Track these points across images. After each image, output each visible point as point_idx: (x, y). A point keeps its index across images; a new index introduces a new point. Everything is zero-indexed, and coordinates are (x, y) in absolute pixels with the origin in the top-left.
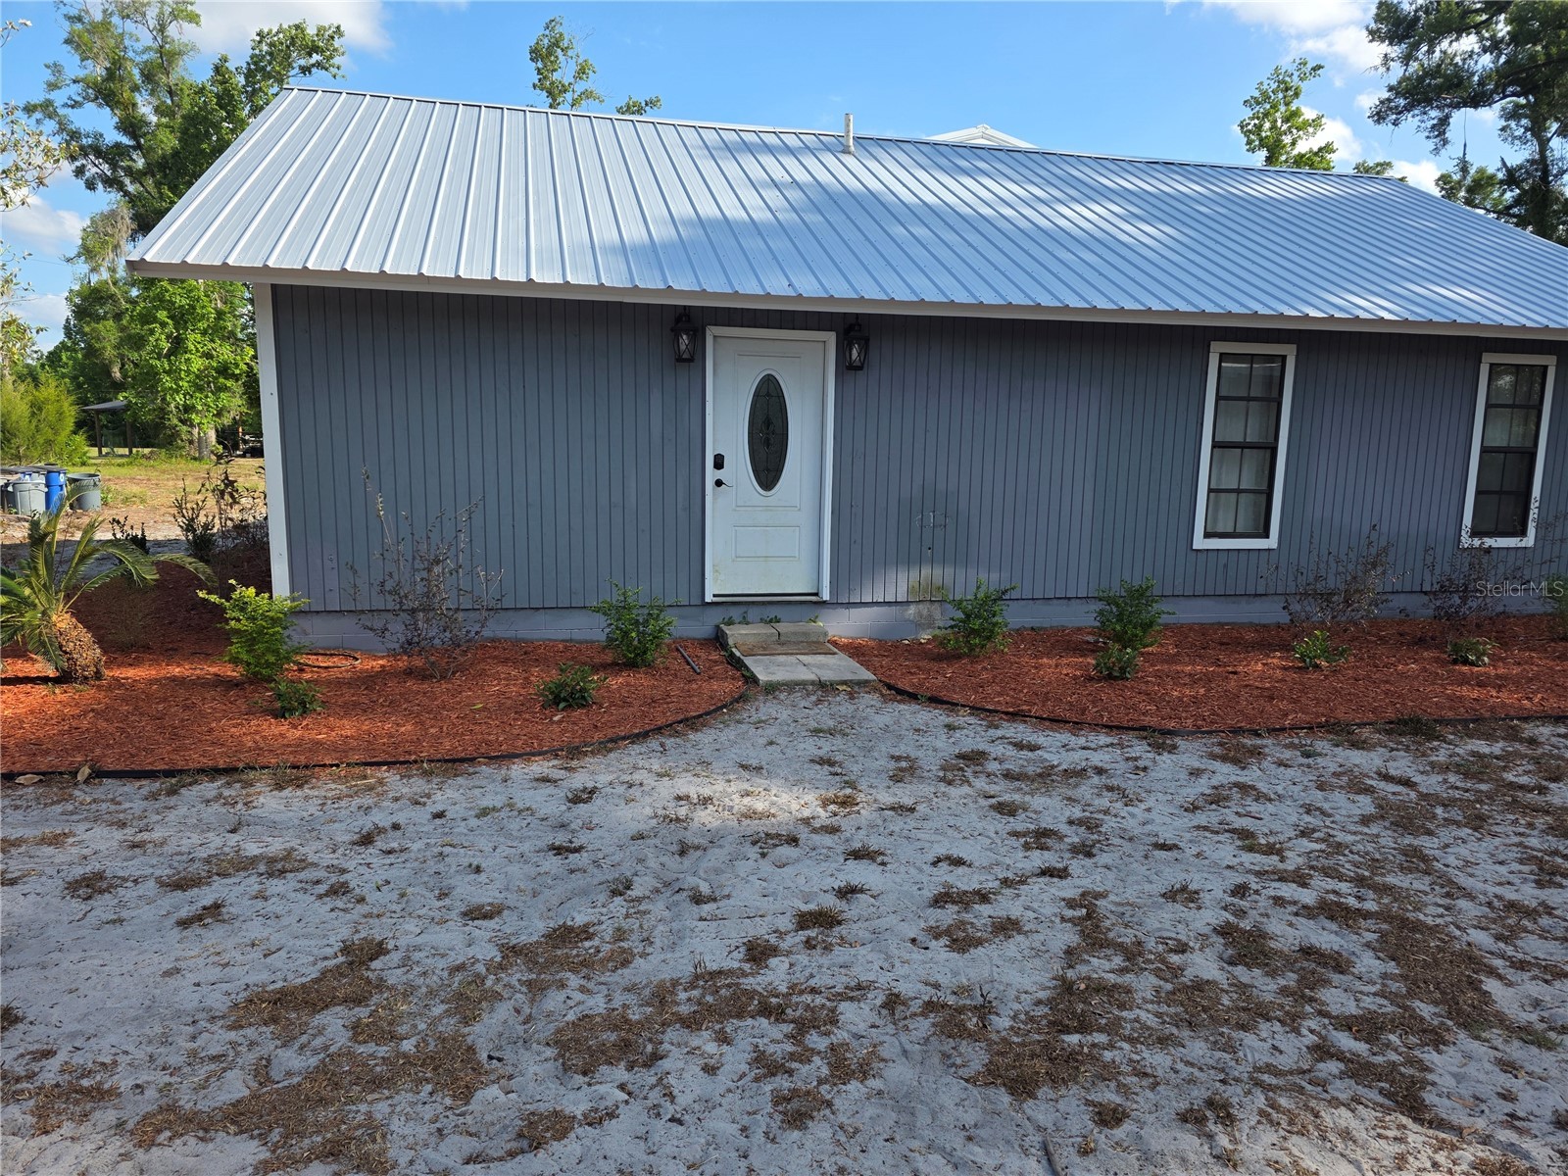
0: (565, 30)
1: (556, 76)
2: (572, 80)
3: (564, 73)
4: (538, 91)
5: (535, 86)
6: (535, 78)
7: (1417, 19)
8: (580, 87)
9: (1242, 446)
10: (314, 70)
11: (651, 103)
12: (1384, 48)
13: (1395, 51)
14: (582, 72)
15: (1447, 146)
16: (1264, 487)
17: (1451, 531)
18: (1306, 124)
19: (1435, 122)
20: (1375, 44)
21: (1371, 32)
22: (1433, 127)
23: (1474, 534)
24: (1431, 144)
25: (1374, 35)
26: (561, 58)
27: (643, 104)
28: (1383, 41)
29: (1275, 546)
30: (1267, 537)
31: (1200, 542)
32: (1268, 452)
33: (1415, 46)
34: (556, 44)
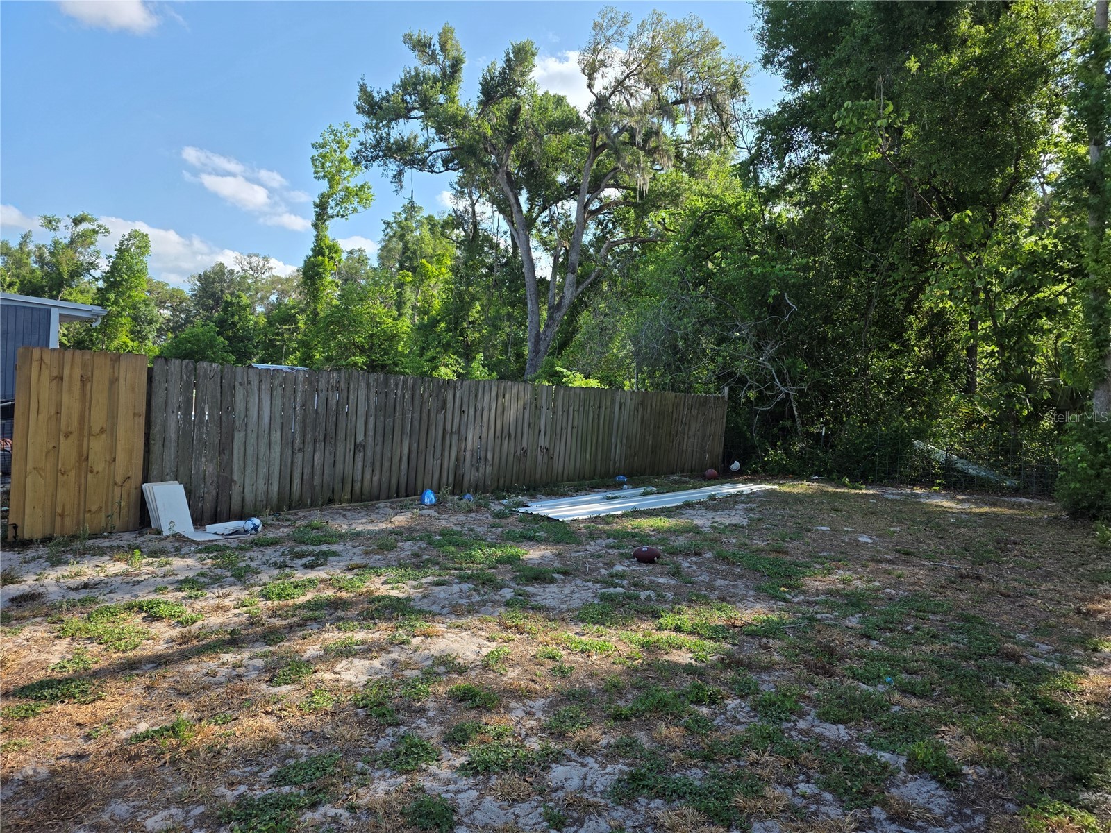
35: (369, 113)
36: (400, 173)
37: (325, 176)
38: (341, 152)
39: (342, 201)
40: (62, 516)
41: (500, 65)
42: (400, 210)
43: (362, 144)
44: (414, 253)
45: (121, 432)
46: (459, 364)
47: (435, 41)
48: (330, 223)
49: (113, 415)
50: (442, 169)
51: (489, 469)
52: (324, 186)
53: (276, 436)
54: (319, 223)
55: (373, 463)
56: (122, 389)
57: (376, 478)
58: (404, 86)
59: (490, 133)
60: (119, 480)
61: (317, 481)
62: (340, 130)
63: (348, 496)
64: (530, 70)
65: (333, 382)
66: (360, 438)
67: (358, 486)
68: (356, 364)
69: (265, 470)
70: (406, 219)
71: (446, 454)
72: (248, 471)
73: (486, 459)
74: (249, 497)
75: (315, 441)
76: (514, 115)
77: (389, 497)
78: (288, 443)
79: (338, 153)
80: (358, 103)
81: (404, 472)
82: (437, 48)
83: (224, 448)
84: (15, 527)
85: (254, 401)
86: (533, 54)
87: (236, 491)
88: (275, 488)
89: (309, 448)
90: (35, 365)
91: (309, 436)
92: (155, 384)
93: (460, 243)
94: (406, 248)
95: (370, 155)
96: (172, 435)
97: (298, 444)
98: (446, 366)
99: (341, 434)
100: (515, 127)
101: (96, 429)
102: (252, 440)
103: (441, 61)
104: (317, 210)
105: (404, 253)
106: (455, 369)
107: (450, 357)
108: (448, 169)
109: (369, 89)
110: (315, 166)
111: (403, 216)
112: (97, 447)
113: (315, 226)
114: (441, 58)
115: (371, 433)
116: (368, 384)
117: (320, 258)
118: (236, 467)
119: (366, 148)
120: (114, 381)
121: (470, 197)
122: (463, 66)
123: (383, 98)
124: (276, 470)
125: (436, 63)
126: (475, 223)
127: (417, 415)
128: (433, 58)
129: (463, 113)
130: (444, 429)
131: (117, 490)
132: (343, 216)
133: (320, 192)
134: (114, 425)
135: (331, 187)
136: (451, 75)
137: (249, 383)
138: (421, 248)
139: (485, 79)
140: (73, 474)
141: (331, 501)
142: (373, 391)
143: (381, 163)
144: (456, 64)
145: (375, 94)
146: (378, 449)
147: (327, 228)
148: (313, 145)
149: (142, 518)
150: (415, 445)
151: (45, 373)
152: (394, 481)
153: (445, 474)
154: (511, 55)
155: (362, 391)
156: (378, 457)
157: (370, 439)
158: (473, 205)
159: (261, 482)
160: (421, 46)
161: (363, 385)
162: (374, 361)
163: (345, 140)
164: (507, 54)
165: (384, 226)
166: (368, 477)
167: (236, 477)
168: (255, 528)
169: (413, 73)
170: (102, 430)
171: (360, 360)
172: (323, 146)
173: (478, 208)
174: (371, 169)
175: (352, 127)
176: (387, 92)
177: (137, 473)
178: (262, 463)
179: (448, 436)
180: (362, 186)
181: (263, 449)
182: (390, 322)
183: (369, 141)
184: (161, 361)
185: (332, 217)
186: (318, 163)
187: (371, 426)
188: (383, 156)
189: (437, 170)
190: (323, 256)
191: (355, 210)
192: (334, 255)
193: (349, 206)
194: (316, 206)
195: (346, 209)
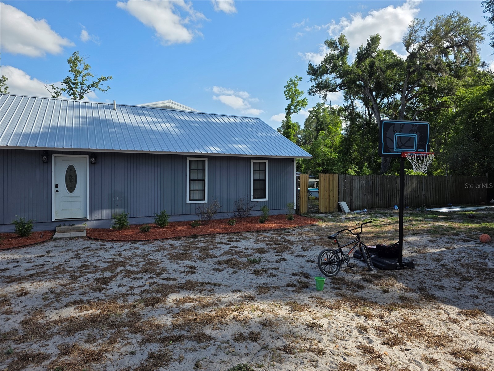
0: (80, 55)
1: (77, 69)
2: (83, 70)
3: (80, 67)
4: (71, 73)
5: (69, 71)
6: (70, 69)
7: (317, 70)
8: (85, 72)
9: (197, 180)
11: (109, 78)
12: (310, 76)
13: (313, 77)
14: (86, 68)
15: (327, 102)
16: (203, 189)
17: (249, 198)
18: (300, 93)
20: (309, 75)
21: (308, 72)
22: (323, 97)
23: (254, 198)
25: (309, 73)
26: (78, 63)
27: (106, 78)
28: (311, 75)
29: (207, 202)
30: (205, 200)
31: (188, 202)
32: (203, 181)
33: (317, 77)
34: (77, 59)
36: (325, 95)
37: (290, 98)
38: (295, 87)
39: (296, 106)
40: (327, 208)
41: (365, 45)
42: (315, 106)
43: (312, 87)
44: (322, 122)
45: (334, 191)
47: (337, 41)
48: (292, 115)
49: (333, 187)
50: (339, 90)
51: (409, 200)
52: (289, 101)
53: (361, 191)
54: (288, 116)
55: (380, 198)
57: (381, 202)
58: (326, 61)
59: (361, 73)
60: (335, 201)
61: (369, 203)
64: (378, 45)
65: (371, 178)
66: (377, 192)
67: (377, 204)
69: (359, 200)
70: (318, 109)
71: (397, 196)
72: (356, 200)
73: (408, 198)
74: (356, 206)
76: (372, 65)
77: (384, 208)
78: (363, 193)
79: (294, 88)
80: (308, 70)
81: (387, 201)
82: (338, 43)
83: (351, 194)
84: (320, 210)
85: (356, 183)
86: (380, 39)
87: (354, 204)
88: (361, 204)
89: (367, 194)
91: (367, 191)
92: (339, 180)
94: (318, 120)
95: (315, 90)
96: (342, 191)
99: (373, 191)
100: (373, 70)
102: (356, 191)
103: (339, 49)
104: (287, 111)
105: (318, 123)
106: (354, 170)
107: (353, 165)
108: (341, 89)
109: (312, 65)
110: (286, 95)
111: (317, 108)
112: (331, 193)
113: (286, 117)
114: (339, 47)
115: (380, 190)
116: (379, 178)
117: (289, 130)
118: (354, 199)
119: (313, 88)
120: (333, 180)
121: (350, 98)
122: (348, 49)
123: (317, 67)
124: (361, 200)
125: (338, 49)
126: (353, 109)
127: (390, 185)
128: (336, 48)
129: (351, 69)
131: (335, 203)
132: (296, 112)
133: (287, 104)
135: (292, 101)
136: (344, 53)
137: (355, 179)
138: (325, 120)
139: (358, 52)
140: (328, 199)
141: (372, 208)
142: (380, 179)
143: (319, 93)
144: (346, 48)
145: (315, 67)
146: (382, 195)
147: (290, 117)
148: (285, 87)
149: (341, 209)
150: (390, 193)
151: (323, 178)
153: (397, 202)
154: (370, 41)
155: (378, 180)
156: (382, 197)
157: (380, 192)
158: (352, 102)
159: (358, 202)
160: (331, 44)
161: (378, 178)
163: (296, 82)
164: (368, 41)
165: (309, 113)
166: (379, 202)
167: (354, 201)
168: (366, 211)
169: (329, 55)
170: (332, 190)
172: (288, 86)
173: (354, 103)
174: (315, 96)
175: (299, 77)
176: (319, 65)
177: (337, 200)
178: (358, 198)
180: (304, 99)
181: (358, 195)
182: (329, 153)
183: (315, 85)
184: (340, 175)
185: (292, 113)
186: (286, 93)
187: (380, 189)
188: (320, 90)
189: (337, 91)
190: (291, 129)
191: (300, 109)
192: (294, 128)
193: (298, 108)
194: (286, 109)
195: (297, 109)
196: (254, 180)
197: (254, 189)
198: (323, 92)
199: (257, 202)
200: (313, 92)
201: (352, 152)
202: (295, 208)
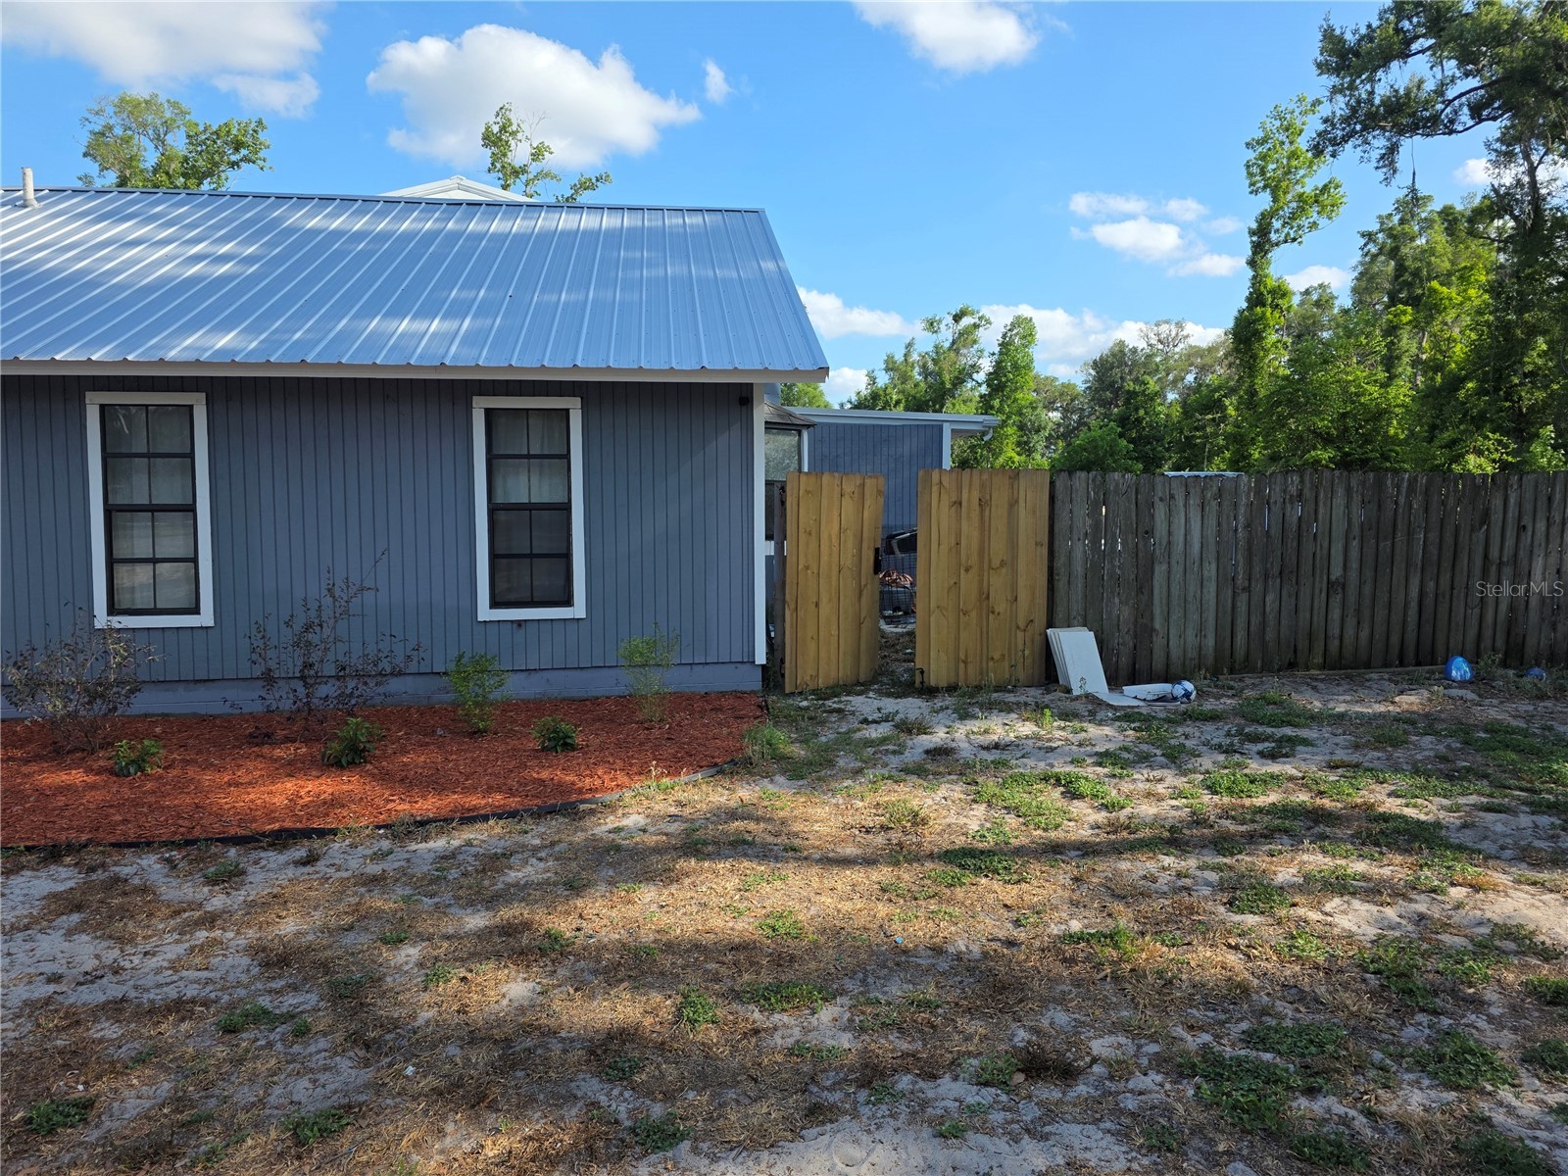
0: (514, 115)
1: (509, 159)
2: (527, 162)
3: (518, 155)
4: (496, 174)
5: (488, 170)
6: (489, 162)
10: (242, 164)
11: (602, 179)
12: (1328, 80)
13: (1341, 81)
14: (537, 154)
16: (187, 553)
17: (463, 603)
19: (1383, 151)
20: (1325, 76)
21: (1319, 66)
22: (1382, 157)
23: (495, 605)
24: (1380, 175)
25: (1323, 68)
26: (512, 142)
27: (594, 181)
28: (1331, 73)
29: (211, 623)
30: (198, 613)
32: (185, 514)
33: (1357, 76)
35: (1337, 71)
36: (1393, 149)
37: (1265, 187)
38: (1291, 143)
39: (1293, 217)
40: (965, 662)
42: (1390, 209)
43: (1326, 121)
44: (1416, 273)
45: (1022, 566)
46: (1506, 446)
48: (1275, 255)
49: (1013, 546)
50: (1471, 123)
52: (1264, 201)
53: (1211, 570)
54: (1258, 258)
55: (1358, 611)
56: (1022, 513)
57: (1364, 634)
60: (1022, 623)
61: (1270, 635)
62: (1290, 108)
63: (1319, 660)
65: (1293, 490)
66: (1337, 572)
67: (1334, 644)
68: (1317, 462)
69: (1196, 617)
70: (1402, 221)
72: (1174, 617)
74: (1176, 652)
75: (1266, 577)
77: (1386, 665)
78: (1225, 579)
79: (1286, 146)
80: (1320, 58)
81: (1412, 627)
83: (1143, 585)
84: (922, 672)
85: (1179, 521)
87: (1158, 642)
88: (1210, 642)
89: (1257, 587)
90: (935, 489)
91: (1257, 569)
92: (1058, 504)
93: (1506, 241)
94: (1401, 268)
95: (1339, 133)
96: (1078, 568)
97: (1240, 581)
98: (1479, 453)
99: (1306, 567)
101: (996, 563)
102: (1178, 575)
104: (1255, 239)
105: (1397, 277)
107: (1487, 438)
108: (1481, 121)
109: (1338, 32)
110: (1251, 175)
111: (1396, 219)
112: (997, 582)
113: (1252, 263)
115: (1354, 565)
116: (1349, 490)
117: (1258, 309)
118: (1157, 611)
119: (1333, 125)
120: (1013, 503)
121: (1527, 157)
123: (1362, 38)
124: (1210, 617)
126: (1537, 200)
127: (1433, 536)
130: (1486, 557)
131: (1020, 635)
132: (1294, 240)
133: (1257, 212)
134: (1015, 557)
135: (1275, 200)
137: (1172, 497)
138: (1429, 264)
140: (974, 614)
141: (1292, 665)
142: (1357, 499)
143: (1359, 142)
145: (1348, 36)
146: (1367, 590)
147: (1269, 263)
148: (1248, 145)
149: (1048, 672)
150: (1432, 584)
151: (944, 497)
152: (1395, 639)
153: (1488, 633)
155: (1339, 501)
156: (1367, 601)
157: (1353, 575)
158: (1532, 171)
159: (1190, 633)
161: (1340, 492)
162: (1347, 454)
163: (1298, 123)
165: (1363, 241)
166: (1350, 632)
167: (1157, 626)
170: (1003, 564)
171: (1324, 455)
172: (1262, 142)
173: (1542, 174)
174: (1342, 156)
175: (1310, 99)
176: (1369, 26)
177: (1041, 617)
178: (1192, 608)
179: (1494, 568)
180: (1325, 186)
181: (1192, 588)
182: (1374, 390)
183: (1339, 113)
184: (1064, 475)
185: (1277, 244)
186: (1255, 170)
187: (1354, 553)
188: (1362, 130)
189: (1460, 128)
190: (1264, 305)
191: (1314, 225)
192: (1280, 302)
193: (1305, 222)
194: (1252, 233)
195: (1300, 227)
196: (493, 509)
197: (494, 557)
198: (1379, 143)
199: (519, 623)
200: (1334, 142)
201: (1522, 384)
202: (761, 658)
